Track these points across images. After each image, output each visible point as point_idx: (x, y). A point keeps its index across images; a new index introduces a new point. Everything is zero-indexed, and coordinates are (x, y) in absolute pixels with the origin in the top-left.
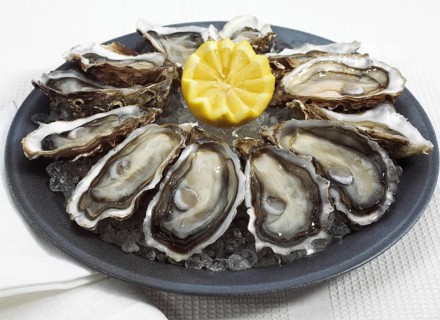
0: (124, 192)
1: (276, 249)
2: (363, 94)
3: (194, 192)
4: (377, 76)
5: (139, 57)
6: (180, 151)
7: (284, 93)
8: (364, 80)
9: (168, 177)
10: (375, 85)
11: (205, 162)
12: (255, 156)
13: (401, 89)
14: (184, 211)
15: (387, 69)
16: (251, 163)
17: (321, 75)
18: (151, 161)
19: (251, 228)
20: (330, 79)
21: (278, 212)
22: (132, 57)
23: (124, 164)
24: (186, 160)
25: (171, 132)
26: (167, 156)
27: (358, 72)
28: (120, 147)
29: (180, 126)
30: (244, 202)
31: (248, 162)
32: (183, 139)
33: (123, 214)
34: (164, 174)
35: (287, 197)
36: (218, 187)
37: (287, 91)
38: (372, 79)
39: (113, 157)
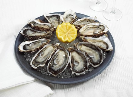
0: (43, 60)
1: (77, 74)
2: (98, 33)
3: (59, 61)
4: (101, 27)
5: (45, 24)
6: (56, 51)
7: (80, 34)
8: (98, 29)
9: (53, 57)
10: (101, 30)
11: (61, 54)
12: (72, 52)
13: (107, 31)
14: (56, 65)
15: (104, 25)
16: (71, 54)
17: (89, 28)
18: (49, 53)
19: (71, 69)
20: (90, 29)
21: (77, 65)
22: (43, 24)
23: (43, 53)
24: (57, 53)
25: (53, 46)
26: (52, 52)
27: (97, 27)
28: (42, 49)
29: (56, 44)
30: (70, 63)
31: (70, 53)
32: (56, 48)
33: (43, 65)
34: (52, 56)
35: (79, 61)
36: (64, 59)
37: (81, 33)
38: (100, 29)
39: (40, 52)
